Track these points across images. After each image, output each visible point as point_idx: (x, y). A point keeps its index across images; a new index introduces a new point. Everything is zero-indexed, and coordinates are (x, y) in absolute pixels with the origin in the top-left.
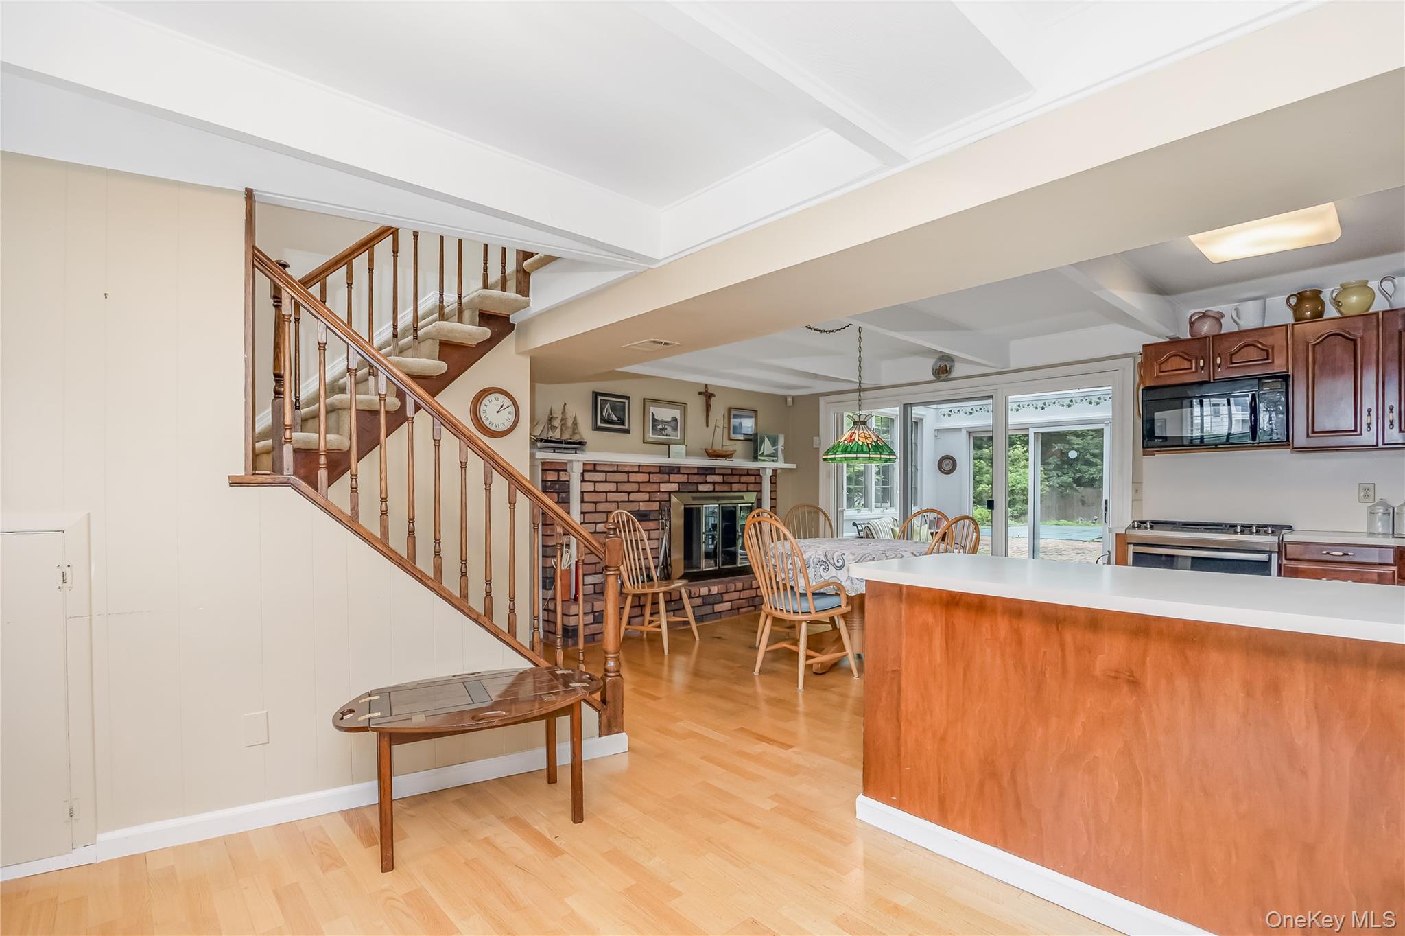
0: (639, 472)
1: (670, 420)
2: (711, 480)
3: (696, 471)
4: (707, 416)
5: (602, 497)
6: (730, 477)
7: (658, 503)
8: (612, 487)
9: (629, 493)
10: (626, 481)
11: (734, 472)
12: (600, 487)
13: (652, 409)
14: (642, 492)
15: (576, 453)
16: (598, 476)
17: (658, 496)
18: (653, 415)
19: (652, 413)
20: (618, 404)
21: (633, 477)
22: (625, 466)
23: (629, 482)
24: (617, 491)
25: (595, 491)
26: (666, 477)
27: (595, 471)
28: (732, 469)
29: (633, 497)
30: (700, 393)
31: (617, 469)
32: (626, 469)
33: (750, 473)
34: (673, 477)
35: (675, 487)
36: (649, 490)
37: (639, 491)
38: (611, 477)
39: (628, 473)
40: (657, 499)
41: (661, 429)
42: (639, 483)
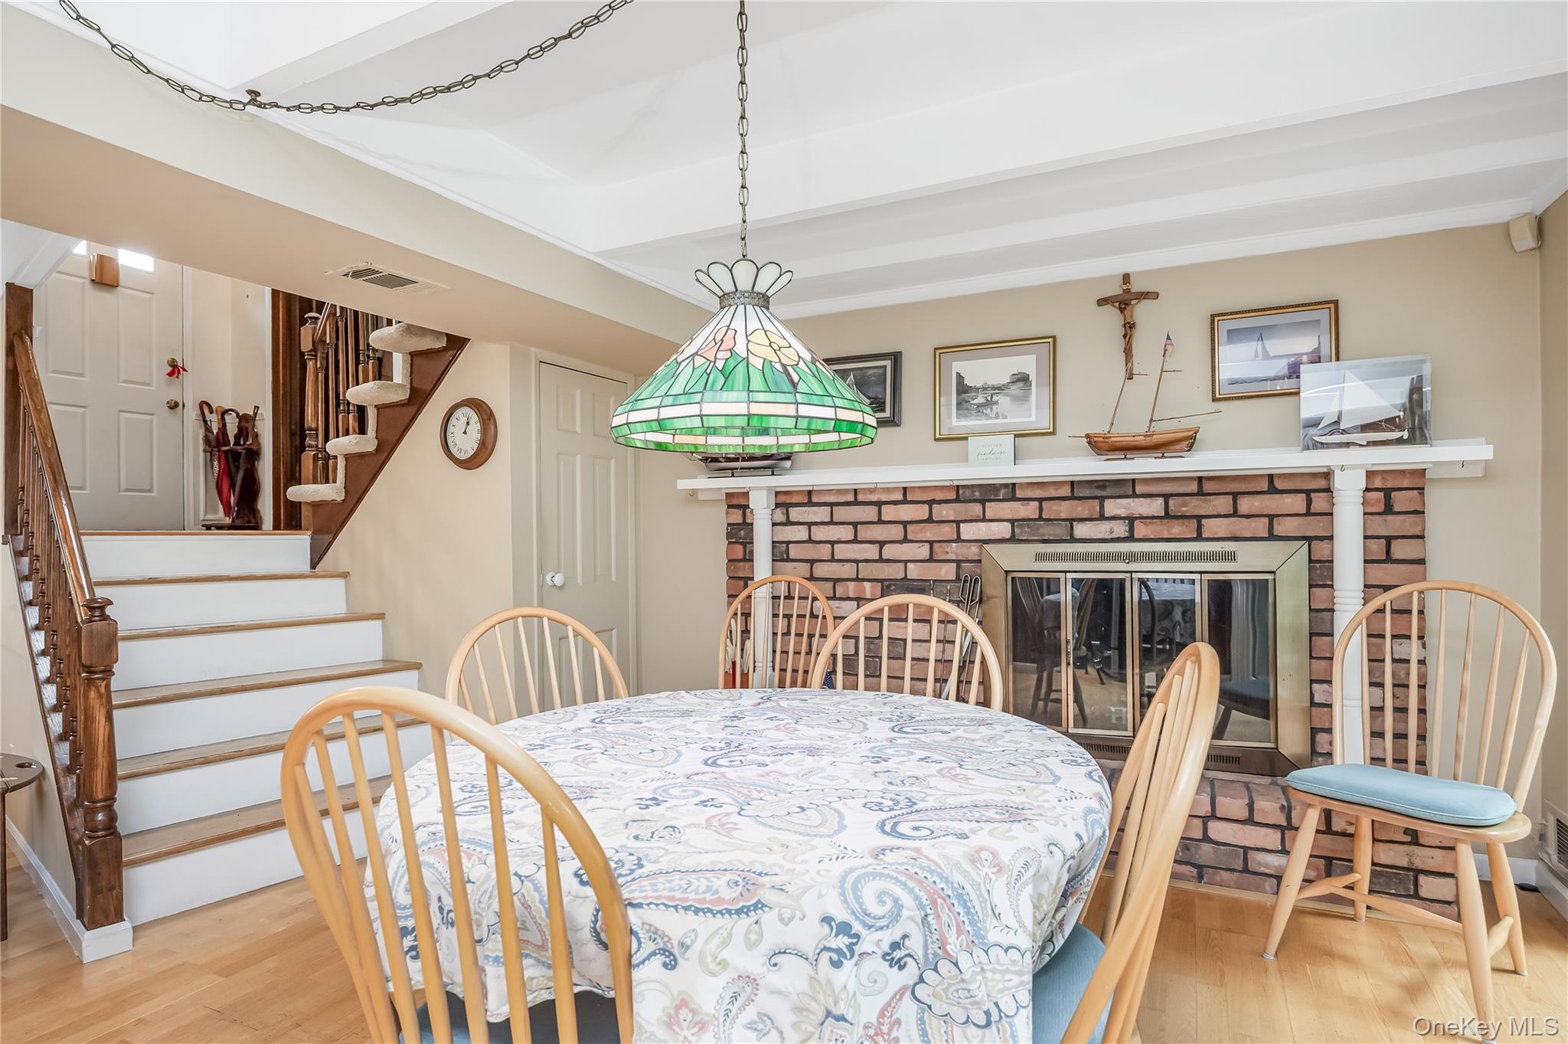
0: (905, 501)
1: (1006, 380)
2: (1122, 512)
3: (1066, 491)
4: (1128, 352)
5: (824, 551)
6: (1194, 501)
7: (954, 565)
8: (846, 532)
9: (882, 544)
10: (876, 519)
11: (1208, 487)
12: (819, 533)
13: (958, 366)
14: (912, 541)
15: (773, 474)
16: (815, 513)
17: (954, 550)
18: (960, 378)
19: (958, 374)
20: (871, 372)
21: (889, 512)
22: (872, 491)
23: (880, 522)
24: (855, 541)
25: (810, 541)
26: (976, 509)
27: (810, 504)
28: (1200, 479)
29: (889, 552)
30: (1102, 302)
31: (856, 497)
32: (874, 498)
33: (1279, 484)
34: (993, 509)
35: (1003, 530)
36: (929, 536)
37: (905, 540)
38: (841, 514)
39: (879, 504)
40: (952, 557)
41: (979, 406)
42: (905, 524)
